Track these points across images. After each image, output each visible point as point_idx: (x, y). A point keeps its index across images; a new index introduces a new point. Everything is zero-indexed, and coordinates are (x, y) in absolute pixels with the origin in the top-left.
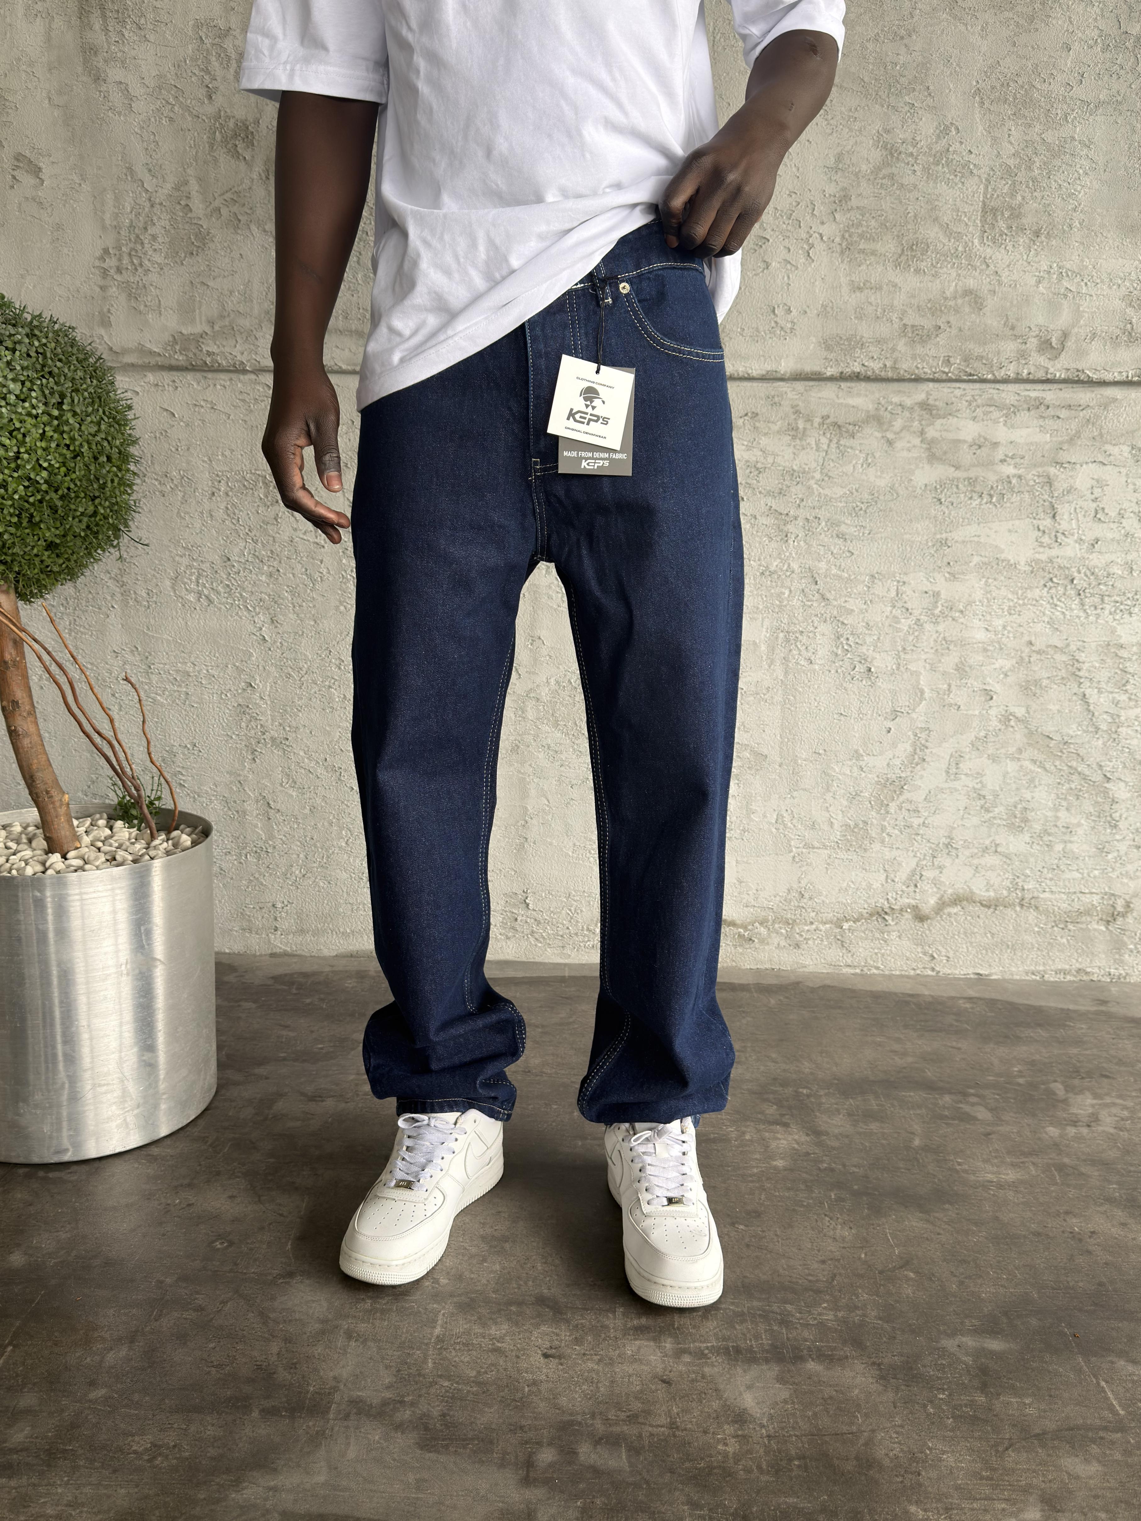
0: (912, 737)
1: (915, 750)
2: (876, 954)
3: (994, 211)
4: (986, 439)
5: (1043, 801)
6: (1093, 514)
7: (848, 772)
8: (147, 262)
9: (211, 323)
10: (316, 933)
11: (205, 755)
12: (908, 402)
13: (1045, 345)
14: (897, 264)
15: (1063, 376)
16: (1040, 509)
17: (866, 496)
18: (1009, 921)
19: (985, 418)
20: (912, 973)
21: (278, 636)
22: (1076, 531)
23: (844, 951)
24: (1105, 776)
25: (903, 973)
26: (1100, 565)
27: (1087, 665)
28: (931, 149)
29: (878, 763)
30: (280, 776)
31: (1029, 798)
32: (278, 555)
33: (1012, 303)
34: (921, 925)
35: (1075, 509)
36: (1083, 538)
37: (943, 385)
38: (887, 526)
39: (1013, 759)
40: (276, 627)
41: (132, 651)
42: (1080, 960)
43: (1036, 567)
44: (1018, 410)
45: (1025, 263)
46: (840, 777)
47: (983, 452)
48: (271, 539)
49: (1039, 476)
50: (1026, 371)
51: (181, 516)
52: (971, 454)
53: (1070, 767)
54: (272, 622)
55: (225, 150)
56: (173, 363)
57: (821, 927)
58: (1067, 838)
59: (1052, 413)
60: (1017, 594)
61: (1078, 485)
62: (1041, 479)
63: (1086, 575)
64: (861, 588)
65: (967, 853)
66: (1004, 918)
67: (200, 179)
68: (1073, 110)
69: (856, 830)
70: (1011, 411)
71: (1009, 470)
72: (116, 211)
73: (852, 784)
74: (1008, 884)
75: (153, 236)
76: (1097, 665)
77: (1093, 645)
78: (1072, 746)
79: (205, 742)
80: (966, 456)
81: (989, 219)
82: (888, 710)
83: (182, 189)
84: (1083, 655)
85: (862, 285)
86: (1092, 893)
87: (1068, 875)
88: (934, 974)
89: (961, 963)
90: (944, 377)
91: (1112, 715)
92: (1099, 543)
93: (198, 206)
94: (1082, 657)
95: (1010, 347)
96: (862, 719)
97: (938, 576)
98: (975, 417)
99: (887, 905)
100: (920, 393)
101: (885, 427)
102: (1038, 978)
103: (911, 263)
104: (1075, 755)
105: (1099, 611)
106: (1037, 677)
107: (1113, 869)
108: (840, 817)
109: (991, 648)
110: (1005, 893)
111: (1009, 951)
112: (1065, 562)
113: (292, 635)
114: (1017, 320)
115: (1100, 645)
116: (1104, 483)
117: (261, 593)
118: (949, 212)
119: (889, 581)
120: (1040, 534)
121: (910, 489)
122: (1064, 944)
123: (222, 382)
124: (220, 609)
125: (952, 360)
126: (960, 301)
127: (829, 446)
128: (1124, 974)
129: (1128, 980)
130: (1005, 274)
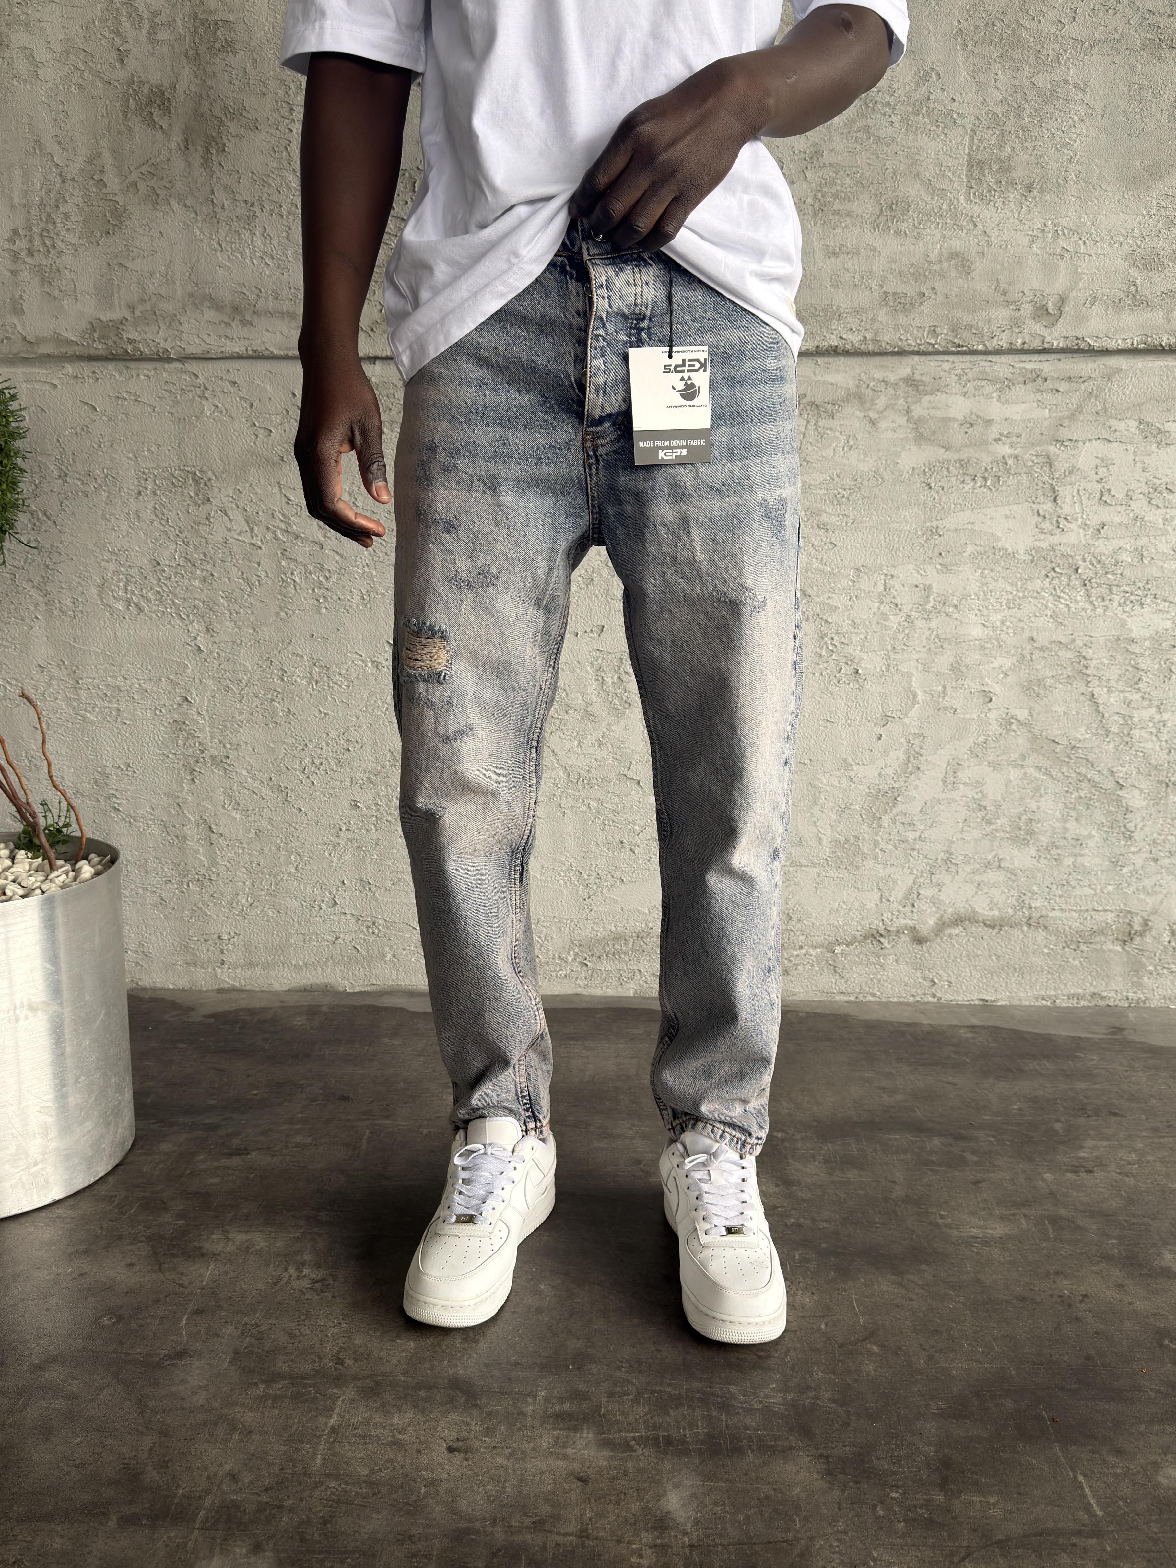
0: (905, 744)
1: (909, 758)
2: (872, 980)
3: (981, 164)
4: (978, 416)
5: (1049, 811)
6: (1098, 496)
7: (836, 783)
8: (60, 243)
9: (132, 308)
10: (266, 966)
11: (140, 776)
12: (892, 378)
13: (1041, 311)
14: (875, 226)
15: (1061, 345)
16: (1040, 492)
17: (848, 482)
18: (1016, 942)
19: (977, 393)
20: (911, 1000)
21: (215, 645)
22: (1079, 515)
23: (837, 977)
24: (1118, 782)
25: (901, 1000)
26: (1106, 552)
27: (1094, 662)
28: (909, 98)
29: (868, 773)
30: (222, 798)
31: (1034, 808)
32: (211, 558)
33: (1003, 265)
34: (919, 947)
35: (1078, 490)
36: (1088, 522)
37: (930, 358)
38: (872, 514)
39: (1015, 767)
40: (212, 636)
41: (58, 665)
42: (1094, 983)
43: (1036, 556)
44: (1013, 384)
45: (1017, 222)
46: (828, 789)
47: (976, 431)
48: (204, 540)
49: (1037, 456)
50: (1020, 341)
51: (106, 519)
52: (963, 433)
53: (1079, 773)
54: (208, 630)
55: (141, 119)
56: (92, 352)
57: (811, 951)
58: (1077, 850)
59: (1051, 387)
60: (1016, 585)
61: (1080, 464)
62: (1040, 459)
63: (1093, 564)
64: (845, 582)
65: (968, 869)
66: (1010, 939)
67: (114, 152)
68: (1065, 51)
69: (846, 846)
70: (1005, 385)
71: (1005, 450)
72: (25, 188)
73: (840, 796)
74: (1014, 902)
75: (65, 214)
76: (1106, 662)
77: (1101, 640)
78: (1080, 751)
79: (139, 762)
80: (957, 436)
81: (976, 173)
82: (878, 716)
83: (95, 162)
84: (1090, 651)
85: (837, 249)
86: (1105, 911)
87: (1078, 892)
88: (935, 1000)
89: (964, 988)
90: (930, 349)
91: (1124, 717)
92: (1106, 528)
93: (113, 182)
94: (1090, 653)
95: (1002, 315)
96: (850, 726)
97: (929, 568)
98: (966, 393)
99: (882, 927)
100: (904, 368)
101: (868, 405)
102: (1049, 1004)
103: (890, 224)
104: (1084, 761)
105: (1107, 603)
106: (1040, 677)
107: (1129, 885)
108: (829, 832)
109: (989, 645)
110: (1011, 911)
111: (1016, 974)
112: (1069, 550)
113: (230, 644)
114: (1009, 284)
115: (1109, 640)
116: (1110, 462)
117: (195, 599)
118: (931, 167)
119: (876, 575)
120: (1040, 519)
121: (896, 473)
122: (1076, 966)
123: (146, 372)
124: (151, 618)
125: (938, 330)
126: (945, 265)
127: (806, 427)
128: (1143, 998)
129: (1148, 1005)
130: (994, 234)
